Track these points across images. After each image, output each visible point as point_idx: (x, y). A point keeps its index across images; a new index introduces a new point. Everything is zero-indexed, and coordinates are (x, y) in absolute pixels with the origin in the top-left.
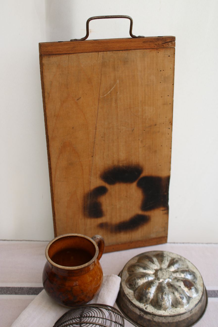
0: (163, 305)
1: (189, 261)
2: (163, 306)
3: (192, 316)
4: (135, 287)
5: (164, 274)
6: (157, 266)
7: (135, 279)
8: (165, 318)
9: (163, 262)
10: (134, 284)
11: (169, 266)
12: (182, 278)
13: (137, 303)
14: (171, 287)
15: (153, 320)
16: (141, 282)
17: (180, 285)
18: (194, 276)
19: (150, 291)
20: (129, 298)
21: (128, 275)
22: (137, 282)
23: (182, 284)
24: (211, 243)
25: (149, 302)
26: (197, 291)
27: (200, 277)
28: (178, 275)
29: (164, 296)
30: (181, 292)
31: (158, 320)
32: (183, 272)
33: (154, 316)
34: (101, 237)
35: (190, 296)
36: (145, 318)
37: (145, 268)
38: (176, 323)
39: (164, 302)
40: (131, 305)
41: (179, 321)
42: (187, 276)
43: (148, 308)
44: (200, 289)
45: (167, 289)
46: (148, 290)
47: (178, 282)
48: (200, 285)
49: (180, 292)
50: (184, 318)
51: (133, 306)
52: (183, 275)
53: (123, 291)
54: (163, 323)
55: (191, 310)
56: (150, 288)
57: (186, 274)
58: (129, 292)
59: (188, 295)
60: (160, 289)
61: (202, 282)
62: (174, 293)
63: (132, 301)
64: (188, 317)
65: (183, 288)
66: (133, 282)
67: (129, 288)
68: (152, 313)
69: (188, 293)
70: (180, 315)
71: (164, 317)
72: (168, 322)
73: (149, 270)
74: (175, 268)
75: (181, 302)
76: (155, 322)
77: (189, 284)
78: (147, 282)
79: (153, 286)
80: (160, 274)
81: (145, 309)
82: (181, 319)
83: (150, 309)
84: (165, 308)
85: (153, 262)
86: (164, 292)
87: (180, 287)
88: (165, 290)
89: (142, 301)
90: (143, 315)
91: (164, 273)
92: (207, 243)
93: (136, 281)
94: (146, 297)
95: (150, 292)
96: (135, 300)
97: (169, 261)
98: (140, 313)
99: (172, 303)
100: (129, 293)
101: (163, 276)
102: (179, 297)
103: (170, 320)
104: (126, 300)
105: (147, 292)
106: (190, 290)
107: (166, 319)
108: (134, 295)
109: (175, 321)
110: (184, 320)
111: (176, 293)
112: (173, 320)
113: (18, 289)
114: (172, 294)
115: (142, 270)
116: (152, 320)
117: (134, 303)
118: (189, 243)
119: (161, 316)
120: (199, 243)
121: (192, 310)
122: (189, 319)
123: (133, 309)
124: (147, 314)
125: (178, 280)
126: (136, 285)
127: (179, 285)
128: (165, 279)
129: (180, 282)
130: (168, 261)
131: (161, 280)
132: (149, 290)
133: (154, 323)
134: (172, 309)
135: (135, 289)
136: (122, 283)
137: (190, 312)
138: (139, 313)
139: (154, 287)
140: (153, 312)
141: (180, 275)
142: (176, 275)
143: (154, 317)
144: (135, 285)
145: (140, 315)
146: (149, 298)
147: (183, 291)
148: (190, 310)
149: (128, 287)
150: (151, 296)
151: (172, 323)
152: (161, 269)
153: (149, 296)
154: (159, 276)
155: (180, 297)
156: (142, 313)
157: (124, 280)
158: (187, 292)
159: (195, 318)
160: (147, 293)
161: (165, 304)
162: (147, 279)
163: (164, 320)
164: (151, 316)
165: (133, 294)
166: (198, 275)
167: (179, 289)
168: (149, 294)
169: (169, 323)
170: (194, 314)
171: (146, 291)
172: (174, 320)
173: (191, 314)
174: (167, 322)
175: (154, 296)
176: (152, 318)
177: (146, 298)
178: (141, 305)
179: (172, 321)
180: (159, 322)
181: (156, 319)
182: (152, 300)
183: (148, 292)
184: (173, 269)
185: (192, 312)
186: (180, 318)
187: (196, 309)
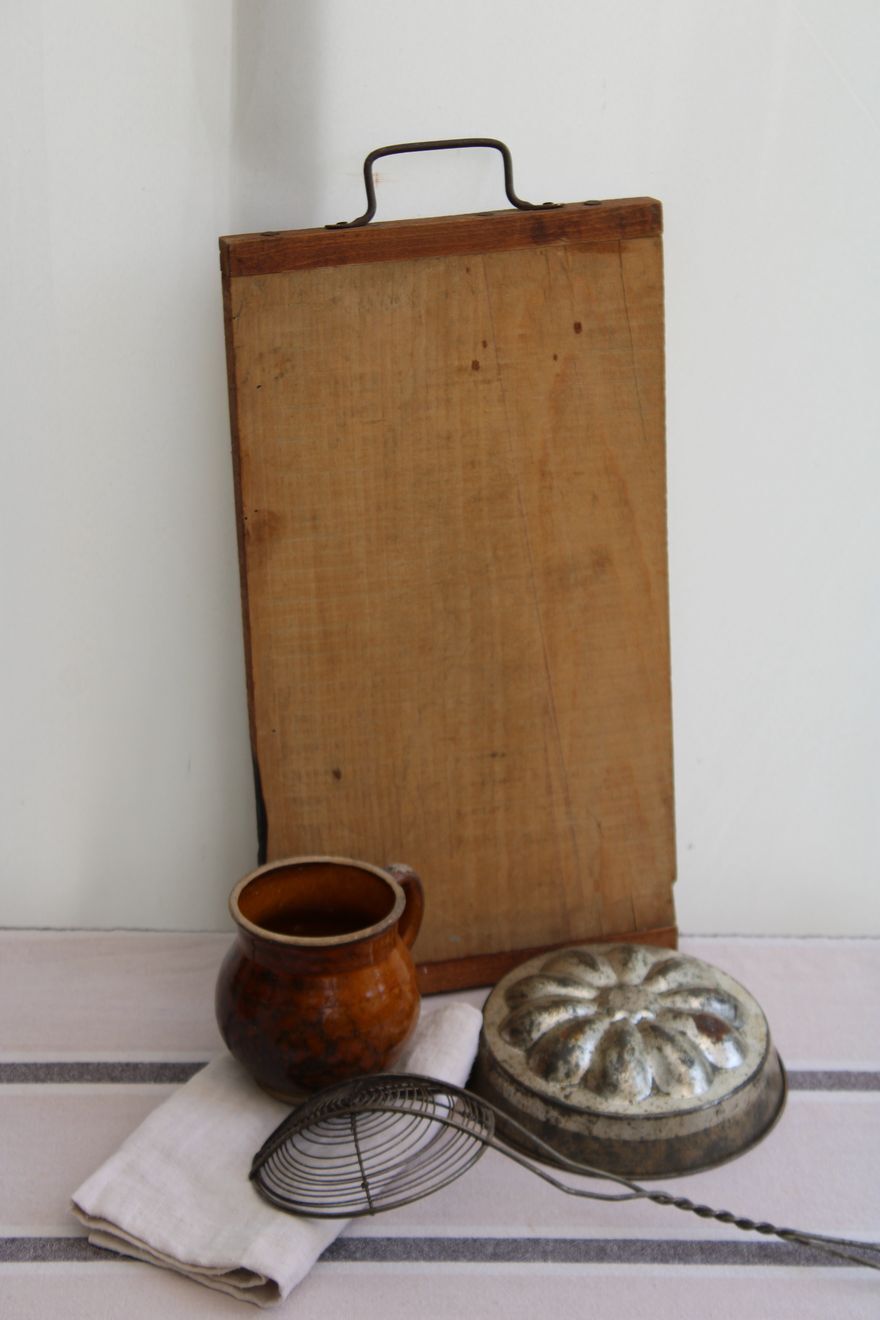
0: (621, 1082)
1: (724, 974)
2: (624, 1086)
3: (722, 1126)
4: (532, 1040)
5: (628, 998)
6: (608, 977)
7: (529, 1013)
8: (629, 1124)
9: (630, 965)
10: (528, 1027)
11: (650, 978)
12: (691, 1009)
13: (539, 1084)
14: (653, 1034)
15: (590, 1132)
16: (549, 1021)
17: (684, 1029)
18: (736, 1008)
19: (579, 1043)
20: (511, 1071)
21: (505, 1011)
22: (537, 1022)
23: (691, 1029)
24: (819, 936)
25: (576, 1080)
26: (741, 1049)
27: (757, 1016)
28: (679, 1003)
29: (627, 1057)
30: (686, 1046)
31: (606, 1132)
32: (695, 992)
33: (594, 1119)
34: (410, 869)
35: (719, 1065)
36: (564, 1132)
37: (564, 982)
38: (668, 1142)
39: (628, 1074)
40: (517, 1090)
41: (678, 1138)
42: (710, 1005)
43: (573, 1096)
44: (756, 1046)
45: (636, 1040)
46: (573, 1040)
47: (678, 1020)
48: (755, 1038)
49: (681, 1046)
50: (693, 1130)
51: (523, 1094)
52: (695, 1003)
53: (491, 1054)
54: (626, 1143)
55: (720, 1103)
56: (582, 1036)
57: (708, 999)
58: (510, 1054)
59: (711, 1058)
60: (616, 1040)
61: (764, 1030)
62: (660, 1049)
63: (521, 1079)
64: (707, 1125)
65: (693, 1039)
66: (523, 1023)
67: (509, 1043)
68: (587, 1110)
69: (710, 1053)
70: (680, 1114)
71: (625, 1122)
72: (642, 1138)
73: (580, 988)
74: (669, 983)
75: (683, 1076)
76: (596, 1139)
77: (713, 1028)
78: (569, 1021)
79: (590, 1029)
80: (615, 998)
81: (562, 1099)
82: (684, 1132)
83: (580, 1098)
84: (630, 1093)
85: (592, 965)
86: (629, 1046)
87: (683, 1034)
88: (632, 1039)
89: (552, 1076)
90: (557, 1120)
91: (630, 995)
92: (804, 937)
93: (534, 1018)
94: (567, 1062)
95: (579, 1047)
96: (530, 1074)
97: (649, 967)
98: (547, 1112)
99: (653, 1079)
100: (511, 1057)
101: (628, 1003)
102: (679, 1062)
103: (647, 1131)
104: (500, 1080)
105: (570, 1046)
106: (717, 1045)
107: (633, 1128)
108: (528, 1063)
109: (664, 1135)
110: (695, 1135)
111: (668, 1050)
112: (658, 1132)
113: (120, 1069)
114: (655, 1051)
115: (553, 989)
116: (586, 1133)
117: (527, 1083)
118: (734, 935)
119: (615, 1118)
120: (774, 936)
121: (723, 1104)
122: (714, 1137)
123: (523, 1105)
124: (569, 1116)
125: (677, 1014)
126: (535, 1029)
127: (681, 1028)
128: (632, 1012)
129: (683, 1020)
130: (645, 964)
131: (619, 1016)
132: (577, 1040)
133: (596, 1146)
134: (654, 1098)
135: (529, 1045)
136: (487, 1032)
137: (713, 1110)
138: (544, 1114)
139: (594, 1031)
140: (588, 1107)
141: (686, 1001)
142: (673, 1002)
143: (594, 1123)
144: (529, 1032)
145: (548, 1120)
146: (577, 1066)
147: (695, 1047)
148: (716, 1102)
149: (506, 1042)
150: (583, 1059)
151: (655, 1142)
152: (621, 986)
153: (577, 1057)
154: (611, 1003)
155: (680, 1059)
156: (554, 1114)
157: (493, 1024)
158: (708, 1049)
159: (735, 1135)
160: (570, 1051)
161: (631, 1081)
162: (571, 1011)
163: (627, 1133)
164: (583, 1120)
165: (523, 1061)
166: (750, 1008)
167: (679, 1038)
168: (577, 1053)
169: (643, 1142)
170: (729, 1121)
171: (565, 1044)
172: (660, 1131)
173: (721, 1118)
174: (637, 1137)
175: (592, 1061)
176: (588, 1128)
177: (566, 1067)
178: (552, 1088)
179: (653, 1138)
180: (609, 1140)
181: (599, 1129)
182: (588, 1072)
183: (574, 1047)
184: (662, 985)
185: (724, 1111)
186: (681, 1125)
187: (737, 1106)
